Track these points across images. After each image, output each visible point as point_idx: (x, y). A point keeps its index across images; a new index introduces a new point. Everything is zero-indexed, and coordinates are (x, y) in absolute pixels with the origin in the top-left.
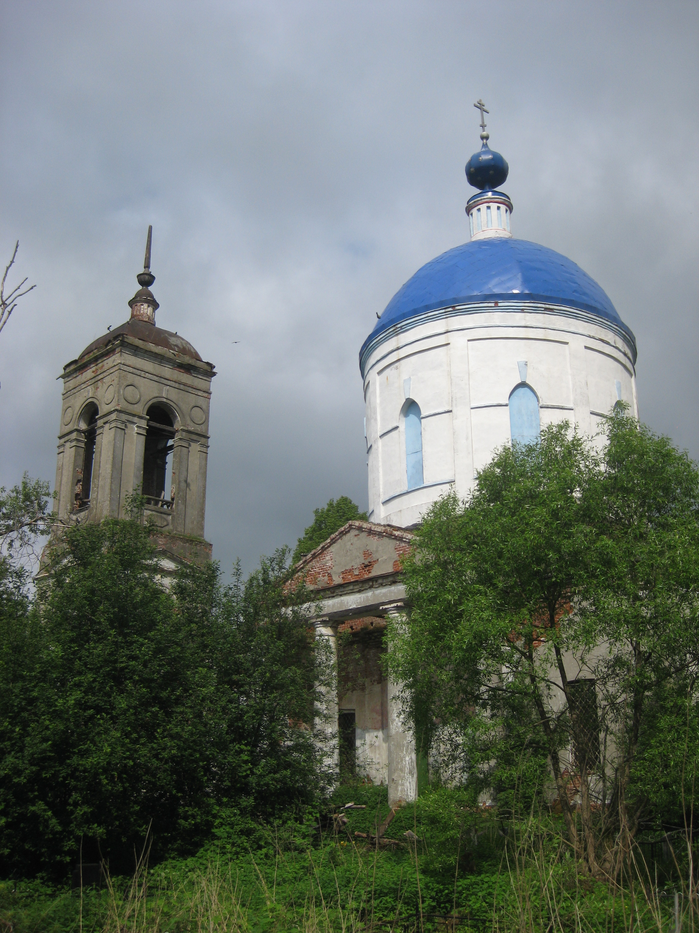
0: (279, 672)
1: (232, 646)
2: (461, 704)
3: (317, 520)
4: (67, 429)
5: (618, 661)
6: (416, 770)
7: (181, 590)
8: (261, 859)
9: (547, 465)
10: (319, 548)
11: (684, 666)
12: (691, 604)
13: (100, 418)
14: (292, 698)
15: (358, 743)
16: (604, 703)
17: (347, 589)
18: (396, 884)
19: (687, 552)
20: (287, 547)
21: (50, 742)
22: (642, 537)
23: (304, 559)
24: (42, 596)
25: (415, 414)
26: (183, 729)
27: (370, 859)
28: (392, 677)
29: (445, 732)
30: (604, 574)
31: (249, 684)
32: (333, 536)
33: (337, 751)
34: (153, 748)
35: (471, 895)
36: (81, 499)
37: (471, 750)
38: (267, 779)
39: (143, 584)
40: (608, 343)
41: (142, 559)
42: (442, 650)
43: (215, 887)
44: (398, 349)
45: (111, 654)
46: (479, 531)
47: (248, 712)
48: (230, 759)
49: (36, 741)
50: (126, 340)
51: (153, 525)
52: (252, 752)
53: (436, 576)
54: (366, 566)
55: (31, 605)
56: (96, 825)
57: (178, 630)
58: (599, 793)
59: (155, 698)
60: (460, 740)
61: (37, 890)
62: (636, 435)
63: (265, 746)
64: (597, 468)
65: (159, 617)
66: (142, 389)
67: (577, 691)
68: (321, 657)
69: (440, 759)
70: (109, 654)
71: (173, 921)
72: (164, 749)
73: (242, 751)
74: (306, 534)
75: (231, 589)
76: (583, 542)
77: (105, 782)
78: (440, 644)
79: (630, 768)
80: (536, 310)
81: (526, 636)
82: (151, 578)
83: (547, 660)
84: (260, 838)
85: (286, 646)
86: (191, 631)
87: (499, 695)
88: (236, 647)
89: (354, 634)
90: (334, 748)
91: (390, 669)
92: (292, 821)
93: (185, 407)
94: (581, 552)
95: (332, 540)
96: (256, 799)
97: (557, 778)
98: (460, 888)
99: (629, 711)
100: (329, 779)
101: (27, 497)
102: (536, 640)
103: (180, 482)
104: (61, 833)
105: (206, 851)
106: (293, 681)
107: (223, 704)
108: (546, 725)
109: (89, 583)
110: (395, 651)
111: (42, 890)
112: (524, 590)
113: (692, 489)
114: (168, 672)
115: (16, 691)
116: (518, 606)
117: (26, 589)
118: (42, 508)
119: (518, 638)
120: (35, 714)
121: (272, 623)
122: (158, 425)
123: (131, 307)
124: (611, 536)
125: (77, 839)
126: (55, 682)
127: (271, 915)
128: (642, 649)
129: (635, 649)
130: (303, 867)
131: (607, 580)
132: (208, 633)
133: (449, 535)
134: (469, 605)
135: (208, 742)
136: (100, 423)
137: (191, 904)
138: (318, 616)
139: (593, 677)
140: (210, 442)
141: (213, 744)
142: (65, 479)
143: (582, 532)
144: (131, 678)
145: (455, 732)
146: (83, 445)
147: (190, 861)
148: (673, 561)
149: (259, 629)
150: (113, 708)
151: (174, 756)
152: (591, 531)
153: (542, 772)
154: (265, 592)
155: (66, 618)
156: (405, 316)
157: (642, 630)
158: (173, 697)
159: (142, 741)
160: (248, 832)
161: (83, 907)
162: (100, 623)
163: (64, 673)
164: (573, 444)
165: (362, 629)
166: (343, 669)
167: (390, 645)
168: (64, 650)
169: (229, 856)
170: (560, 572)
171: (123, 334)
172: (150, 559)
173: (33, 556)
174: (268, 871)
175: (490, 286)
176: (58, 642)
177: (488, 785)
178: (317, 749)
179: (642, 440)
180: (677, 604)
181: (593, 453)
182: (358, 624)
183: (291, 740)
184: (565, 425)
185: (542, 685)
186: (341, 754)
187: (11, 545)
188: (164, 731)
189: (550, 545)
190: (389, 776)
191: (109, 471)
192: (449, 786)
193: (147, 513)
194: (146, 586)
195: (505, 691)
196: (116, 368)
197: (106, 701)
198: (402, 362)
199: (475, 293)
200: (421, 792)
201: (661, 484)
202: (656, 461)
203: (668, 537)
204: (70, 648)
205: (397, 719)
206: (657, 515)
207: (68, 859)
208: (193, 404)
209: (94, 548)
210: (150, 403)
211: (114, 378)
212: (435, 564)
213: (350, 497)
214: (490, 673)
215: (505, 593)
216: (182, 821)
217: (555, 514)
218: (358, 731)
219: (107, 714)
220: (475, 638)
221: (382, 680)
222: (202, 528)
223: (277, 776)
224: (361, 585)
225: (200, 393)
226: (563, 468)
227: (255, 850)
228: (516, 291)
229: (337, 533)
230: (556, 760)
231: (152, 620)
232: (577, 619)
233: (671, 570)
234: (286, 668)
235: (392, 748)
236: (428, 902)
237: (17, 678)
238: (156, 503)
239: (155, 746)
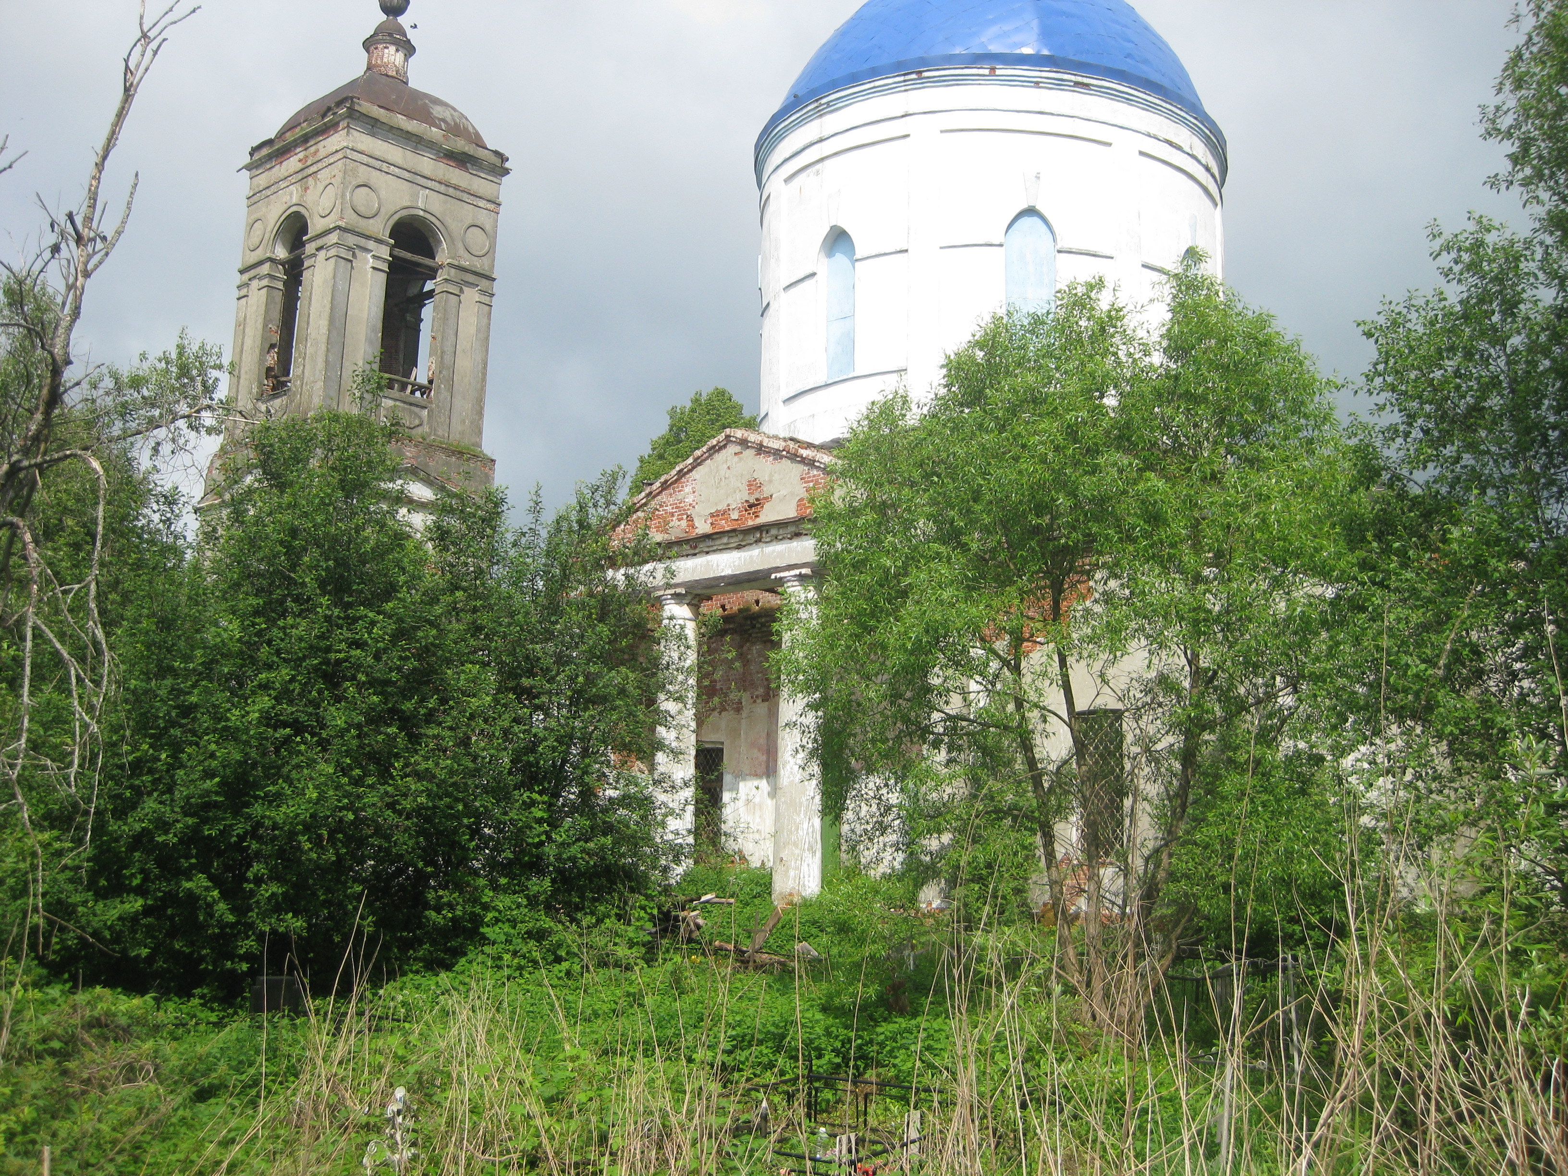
0: (599, 675)
1: (522, 630)
2: (898, 738)
3: (671, 427)
4: (253, 258)
5: (1163, 680)
6: (819, 846)
7: (441, 535)
8: (559, 978)
9: (1063, 348)
10: (674, 472)
11: (1271, 696)
12: (1288, 594)
13: (311, 240)
14: (620, 719)
15: (726, 797)
16: (1136, 749)
17: (718, 542)
18: (777, 1027)
19: (1288, 507)
20: (620, 468)
21: (217, 779)
22: (1215, 478)
23: (648, 490)
24: (210, 536)
25: (844, 253)
26: (437, 764)
27: (739, 985)
28: (785, 692)
29: (870, 784)
30: (1147, 535)
31: (550, 693)
32: (698, 453)
33: (690, 809)
34: (386, 793)
35: (899, 1048)
36: (276, 377)
37: (911, 817)
38: (575, 850)
39: (377, 522)
40: (1179, 148)
41: (376, 479)
42: (870, 649)
43: (482, 1018)
44: (821, 140)
45: (322, 637)
46: (944, 455)
47: (545, 739)
48: (513, 814)
49: (192, 777)
50: (357, 108)
51: (398, 424)
52: (551, 805)
53: (867, 526)
54: (751, 506)
55: (189, 551)
56: (290, 915)
57: (435, 601)
58: (1116, 895)
59: (393, 711)
60: (894, 798)
61: (195, 1016)
62: (1216, 307)
63: (572, 797)
64: (1147, 359)
65: (402, 579)
66: (383, 193)
67: (1091, 727)
68: (670, 653)
69: (859, 829)
70: (317, 637)
71: (412, 1069)
72: (405, 795)
73: (533, 803)
74: (653, 449)
75: (523, 534)
76: (1115, 481)
77: (307, 846)
78: (868, 639)
79: (1170, 856)
80: (1059, 84)
81: (1011, 634)
82: (393, 513)
83: (1045, 674)
84: (559, 945)
85: (613, 633)
86: (455, 603)
87: (962, 728)
88: (529, 632)
89: (727, 619)
90: (687, 802)
91: (783, 677)
92: (613, 918)
93: (456, 227)
94: (1110, 498)
95: (695, 460)
96: (553, 881)
97: (1048, 868)
98: (882, 1037)
99: (1177, 766)
100: (677, 854)
101: (184, 370)
102: (1028, 640)
103: (443, 352)
104: (232, 925)
105: (470, 962)
106: (623, 692)
107: (506, 724)
108: (1037, 782)
109: (286, 517)
110: (792, 648)
111: (202, 1015)
112: (1012, 558)
113: (1302, 403)
114: (415, 669)
115: (163, 693)
116: (1003, 581)
117: (181, 524)
118: (208, 390)
119: (998, 636)
120: (194, 733)
121: (591, 595)
122: (408, 255)
123: (368, 51)
124: (1163, 473)
125: (260, 937)
126: (227, 680)
127: (570, 1066)
128: (1204, 663)
129: (1190, 663)
130: (629, 995)
131: (1151, 546)
132: (484, 607)
133: (892, 459)
134: (918, 577)
135: (477, 787)
136: (310, 248)
137: (443, 1045)
138: (668, 586)
139: (1119, 706)
140: (497, 287)
141: (486, 790)
142: (248, 342)
143: (1114, 464)
144: (354, 678)
145: (886, 785)
146: (280, 285)
147: (444, 977)
148: (1264, 521)
149: (569, 603)
150: (323, 726)
151: (421, 807)
152: (1130, 464)
153: (1027, 858)
154: (581, 542)
155: (248, 575)
156: (835, 85)
157: (1204, 633)
158: (422, 711)
159: (370, 781)
160: (539, 935)
161: (268, 1044)
162: (304, 584)
163: (242, 666)
164: (1110, 317)
165: (740, 610)
166: (707, 675)
167: (786, 637)
168: (244, 629)
169: (506, 972)
170: (1074, 528)
171: (352, 98)
172: (392, 480)
173: (193, 470)
174: (570, 998)
175: (983, 39)
176: (234, 613)
177: (936, 874)
178: (657, 804)
179: (1226, 315)
180: (1264, 592)
181: (1141, 333)
182: (735, 601)
183: (616, 788)
184: (1100, 284)
185: (1034, 715)
186: (697, 813)
187: (156, 450)
188: (406, 765)
189: (1061, 483)
190: (776, 852)
191: (324, 330)
192: (872, 872)
193: (387, 403)
194: (383, 526)
195: (973, 722)
196: (340, 155)
197: (311, 714)
198: (827, 163)
199: (957, 51)
200: (826, 882)
201: (1254, 390)
202: (1247, 352)
203: (1259, 480)
204: (254, 624)
205: (792, 761)
206: (1243, 442)
207: (245, 967)
208: (469, 222)
209: (298, 459)
210: (396, 217)
211: (336, 172)
212: (866, 505)
213: (730, 389)
214: (948, 691)
215: (981, 560)
216: (432, 914)
217: (1072, 432)
218: (727, 779)
219: (313, 735)
220: (927, 631)
221: (770, 696)
222: (480, 433)
223: (591, 845)
224: (741, 537)
225: (482, 203)
226: (1091, 356)
227: (550, 964)
228: (1027, 51)
229: (704, 449)
230: (1049, 838)
231: (391, 583)
232: (1098, 609)
233: (1258, 536)
234: (610, 670)
235: (783, 807)
236: (829, 1056)
237: (164, 671)
238: (403, 388)
239: (389, 789)
